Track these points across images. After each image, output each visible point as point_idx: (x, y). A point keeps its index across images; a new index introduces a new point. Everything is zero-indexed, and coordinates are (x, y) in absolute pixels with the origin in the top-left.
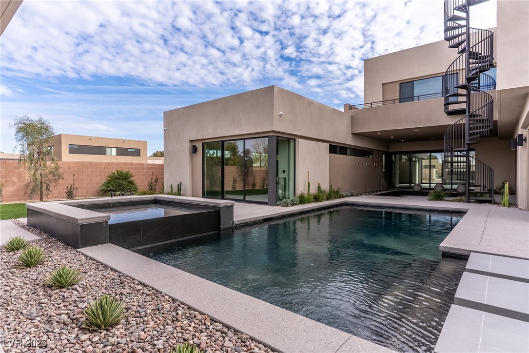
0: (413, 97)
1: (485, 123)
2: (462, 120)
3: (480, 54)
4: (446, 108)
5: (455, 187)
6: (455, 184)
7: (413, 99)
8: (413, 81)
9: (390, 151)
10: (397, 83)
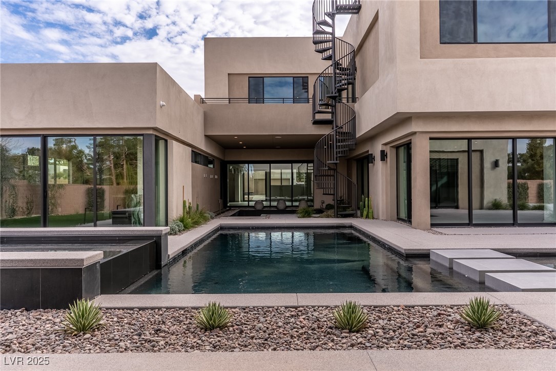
0: (263, 99)
1: (347, 136)
2: (325, 131)
3: (341, 65)
4: (314, 117)
5: (275, 204)
6: (274, 200)
7: (264, 101)
8: (263, 77)
9: (226, 160)
10: (245, 75)
